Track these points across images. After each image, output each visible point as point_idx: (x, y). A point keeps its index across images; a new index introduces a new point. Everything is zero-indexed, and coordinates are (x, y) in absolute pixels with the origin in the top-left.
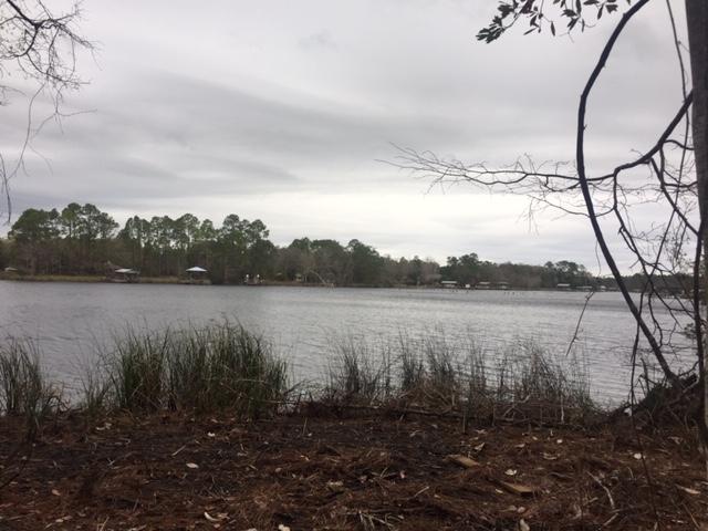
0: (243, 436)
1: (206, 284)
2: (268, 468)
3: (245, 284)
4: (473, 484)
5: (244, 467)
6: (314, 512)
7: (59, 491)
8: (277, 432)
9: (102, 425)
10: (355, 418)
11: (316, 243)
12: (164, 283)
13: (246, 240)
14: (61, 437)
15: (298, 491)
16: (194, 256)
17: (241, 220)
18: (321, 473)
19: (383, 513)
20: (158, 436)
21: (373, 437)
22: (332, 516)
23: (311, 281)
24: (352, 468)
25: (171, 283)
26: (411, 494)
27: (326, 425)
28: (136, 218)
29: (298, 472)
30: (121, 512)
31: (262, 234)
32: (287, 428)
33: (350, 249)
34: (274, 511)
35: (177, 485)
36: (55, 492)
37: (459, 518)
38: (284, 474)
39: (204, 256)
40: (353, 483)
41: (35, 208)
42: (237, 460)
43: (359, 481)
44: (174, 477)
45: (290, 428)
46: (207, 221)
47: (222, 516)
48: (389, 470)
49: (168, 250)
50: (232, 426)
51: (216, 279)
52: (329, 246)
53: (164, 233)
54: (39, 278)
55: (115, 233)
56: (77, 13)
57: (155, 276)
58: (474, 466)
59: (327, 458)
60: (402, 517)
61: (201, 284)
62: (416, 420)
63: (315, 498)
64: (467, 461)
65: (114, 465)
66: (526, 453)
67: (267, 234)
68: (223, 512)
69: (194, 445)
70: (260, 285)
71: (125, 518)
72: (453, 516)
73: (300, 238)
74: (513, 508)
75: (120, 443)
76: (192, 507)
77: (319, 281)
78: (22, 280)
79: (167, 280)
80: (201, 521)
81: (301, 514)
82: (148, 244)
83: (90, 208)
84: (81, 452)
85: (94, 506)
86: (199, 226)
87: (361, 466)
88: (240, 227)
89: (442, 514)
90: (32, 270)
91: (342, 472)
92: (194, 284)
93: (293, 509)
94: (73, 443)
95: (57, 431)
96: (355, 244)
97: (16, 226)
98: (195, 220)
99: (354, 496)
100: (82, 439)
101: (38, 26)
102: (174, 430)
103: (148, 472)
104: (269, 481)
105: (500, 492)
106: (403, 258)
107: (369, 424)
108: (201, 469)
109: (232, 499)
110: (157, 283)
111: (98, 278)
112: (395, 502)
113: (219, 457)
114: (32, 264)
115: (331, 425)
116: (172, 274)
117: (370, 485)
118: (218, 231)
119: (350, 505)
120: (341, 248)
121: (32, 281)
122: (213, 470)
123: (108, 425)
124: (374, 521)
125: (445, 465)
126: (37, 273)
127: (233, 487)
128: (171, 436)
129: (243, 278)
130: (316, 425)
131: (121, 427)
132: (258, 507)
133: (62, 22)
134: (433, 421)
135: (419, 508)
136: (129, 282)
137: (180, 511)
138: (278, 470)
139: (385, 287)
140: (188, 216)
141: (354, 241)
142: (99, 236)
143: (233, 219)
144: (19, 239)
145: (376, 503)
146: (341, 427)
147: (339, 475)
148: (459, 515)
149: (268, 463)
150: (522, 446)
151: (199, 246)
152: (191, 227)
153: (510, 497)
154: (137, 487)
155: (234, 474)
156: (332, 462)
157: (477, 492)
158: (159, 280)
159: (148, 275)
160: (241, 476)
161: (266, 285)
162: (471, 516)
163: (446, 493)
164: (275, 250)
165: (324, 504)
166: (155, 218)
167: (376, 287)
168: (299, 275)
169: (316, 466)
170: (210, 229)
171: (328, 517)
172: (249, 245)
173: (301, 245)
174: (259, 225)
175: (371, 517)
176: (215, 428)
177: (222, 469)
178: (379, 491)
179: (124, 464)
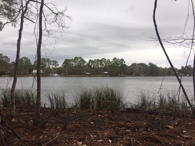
0: (107, 116)
1: (108, 76)
2: (111, 125)
3: (119, 76)
4: (170, 134)
5: (105, 124)
6: (119, 137)
7: (59, 127)
8: (117, 116)
9: (74, 112)
10: (140, 113)
11: (138, 64)
12: (98, 76)
13: (119, 64)
14: (64, 114)
15: (118, 131)
16: (105, 69)
17: (117, 59)
18: (125, 127)
19: (139, 140)
20: (87, 115)
21: (144, 119)
22: (124, 139)
23: (138, 75)
24: (134, 127)
25: (100, 76)
26: (149, 135)
27: (131, 115)
28: (91, 60)
29: (119, 127)
30: (71, 133)
31: (123, 62)
32: (120, 115)
33: (149, 65)
34: (109, 136)
35: (87, 128)
36: (58, 127)
37: (162, 143)
38: (115, 127)
39: (108, 69)
40: (133, 130)
41: (68, 59)
42: (104, 122)
43: (135, 130)
44: (87, 125)
45: (121, 115)
46: (108, 60)
47: (95, 136)
48: (145, 128)
49: (99, 68)
50: (105, 114)
51: (111, 75)
52: (143, 65)
53: (98, 63)
54: (68, 76)
55: (86, 64)
56: (66, 10)
57: (96, 74)
58: (172, 129)
59: (128, 123)
60: (145, 141)
61: (107, 76)
62: (159, 115)
63: (121, 134)
64: (171, 127)
65: (74, 121)
66: (192, 126)
67: (124, 62)
68: (95, 135)
69: (94, 118)
70: (123, 76)
71: (72, 134)
72: (160, 142)
73: (134, 63)
74: (181, 142)
75: (76, 116)
76: (89, 133)
77: (140, 75)
78: (65, 76)
79: (98, 75)
80: (89, 137)
81: (116, 137)
82: (94, 66)
83: (80, 58)
84: (67, 118)
85: (66, 131)
86: (106, 61)
87: (137, 126)
88: (117, 61)
89: (157, 141)
90: (67, 74)
91: (131, 128)
92: (105, 76)
93: (114, 136)
94: (66, 116)
95: (63, 113)
96: (151, 64)
97: (64, 63)
98: (105, 59)
99: (132, 134)
100: (68, 115)
101: (57, 14)
102: (91, 114)
103: (81, 123)
104: (110, 128)
105: (179, 137)
106: (166, 67)
107: (144, 115)
108: (94, 124)
109: (99, 132)
110: (96, 76)
111: (82, 76)
112: (143, 137)
113: (99, 121)
114: (67, 72)
115: (133, 115)
116: (100, 74)
117: (138, 132)
118: (111, 62)
119: (130, 136)
120: (146, 65)
121: (67, 76)
122: (97, 124)
123: (75, 112)
124: (135, 141)
125: (164, 128)
126: (68, 75)
127: (100, 129)
128: (89, 115)
129: (118, 74)
130: (128, 114)
131: (78, 112)
132: (105, 134)
133: (63, 12)
134: (164, 115)
135: (150, 139)
136: (89, 76)
137: (85, 134)
138: (113, 125)
139: (160, 76)
140: (104, 58)
141: (150, 63)
142: (82, 65)
143: (115, 58)
144: (64, 66)
145: (137, 137)
146: (136, 115)
147: (130, 128)
148: (162, 142)
149: (111, 123)
150: (191, 124)
151: (106, 66)
152: (104, 61)
153: (182, 138)
154: (77, 127)
155: (102, 126)
156: (129, 125)
157: (171, 136)
158: (97, 75)
159: (94, 75)
160: (104, 126)
161: (125, 76)
162: (166, 143)
163: (161, 136)
164: (127, 66)
165: (123, 135)
166: (95, 60)
167: (157, 76)
168: (134, 73)
169: (124, 125)
170: (109, 62)
171: (123, 139)
172: (120, 65)
173: (134, 65)
174: (122, 60)
175: (134, 140)
176: (101, 114)
177: (99, 124)
178: (140, 134)
179: (76, 121)
